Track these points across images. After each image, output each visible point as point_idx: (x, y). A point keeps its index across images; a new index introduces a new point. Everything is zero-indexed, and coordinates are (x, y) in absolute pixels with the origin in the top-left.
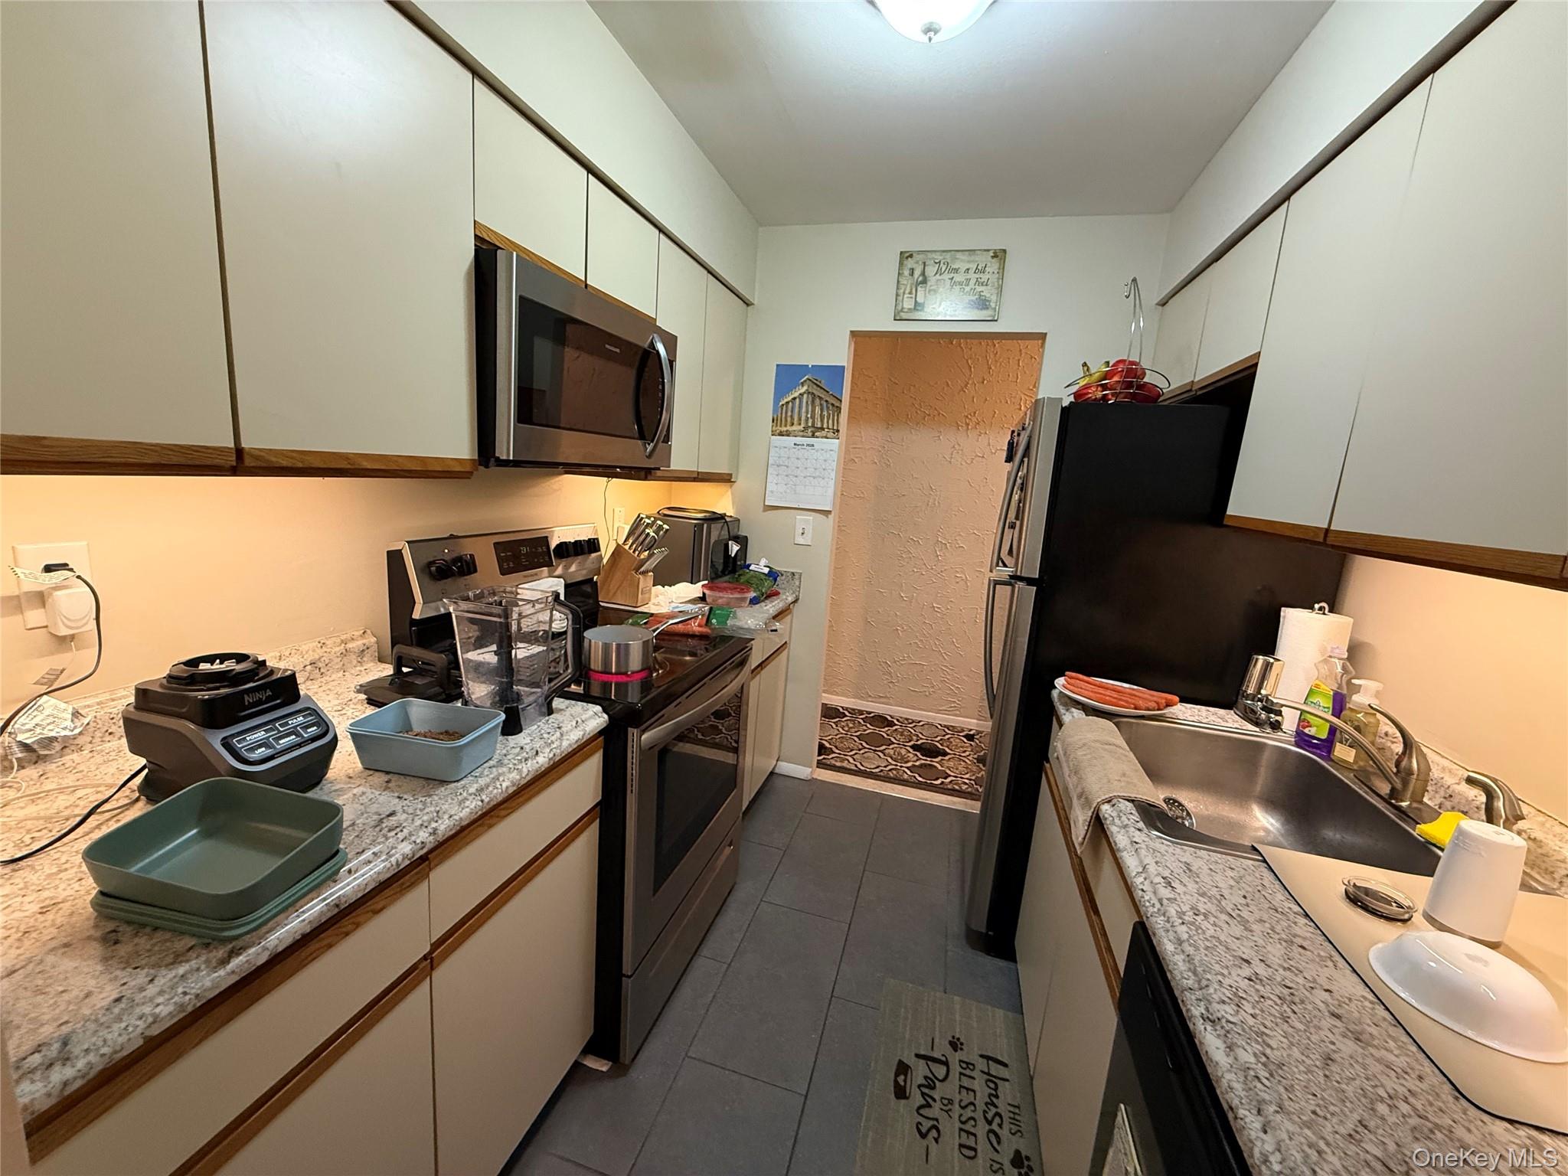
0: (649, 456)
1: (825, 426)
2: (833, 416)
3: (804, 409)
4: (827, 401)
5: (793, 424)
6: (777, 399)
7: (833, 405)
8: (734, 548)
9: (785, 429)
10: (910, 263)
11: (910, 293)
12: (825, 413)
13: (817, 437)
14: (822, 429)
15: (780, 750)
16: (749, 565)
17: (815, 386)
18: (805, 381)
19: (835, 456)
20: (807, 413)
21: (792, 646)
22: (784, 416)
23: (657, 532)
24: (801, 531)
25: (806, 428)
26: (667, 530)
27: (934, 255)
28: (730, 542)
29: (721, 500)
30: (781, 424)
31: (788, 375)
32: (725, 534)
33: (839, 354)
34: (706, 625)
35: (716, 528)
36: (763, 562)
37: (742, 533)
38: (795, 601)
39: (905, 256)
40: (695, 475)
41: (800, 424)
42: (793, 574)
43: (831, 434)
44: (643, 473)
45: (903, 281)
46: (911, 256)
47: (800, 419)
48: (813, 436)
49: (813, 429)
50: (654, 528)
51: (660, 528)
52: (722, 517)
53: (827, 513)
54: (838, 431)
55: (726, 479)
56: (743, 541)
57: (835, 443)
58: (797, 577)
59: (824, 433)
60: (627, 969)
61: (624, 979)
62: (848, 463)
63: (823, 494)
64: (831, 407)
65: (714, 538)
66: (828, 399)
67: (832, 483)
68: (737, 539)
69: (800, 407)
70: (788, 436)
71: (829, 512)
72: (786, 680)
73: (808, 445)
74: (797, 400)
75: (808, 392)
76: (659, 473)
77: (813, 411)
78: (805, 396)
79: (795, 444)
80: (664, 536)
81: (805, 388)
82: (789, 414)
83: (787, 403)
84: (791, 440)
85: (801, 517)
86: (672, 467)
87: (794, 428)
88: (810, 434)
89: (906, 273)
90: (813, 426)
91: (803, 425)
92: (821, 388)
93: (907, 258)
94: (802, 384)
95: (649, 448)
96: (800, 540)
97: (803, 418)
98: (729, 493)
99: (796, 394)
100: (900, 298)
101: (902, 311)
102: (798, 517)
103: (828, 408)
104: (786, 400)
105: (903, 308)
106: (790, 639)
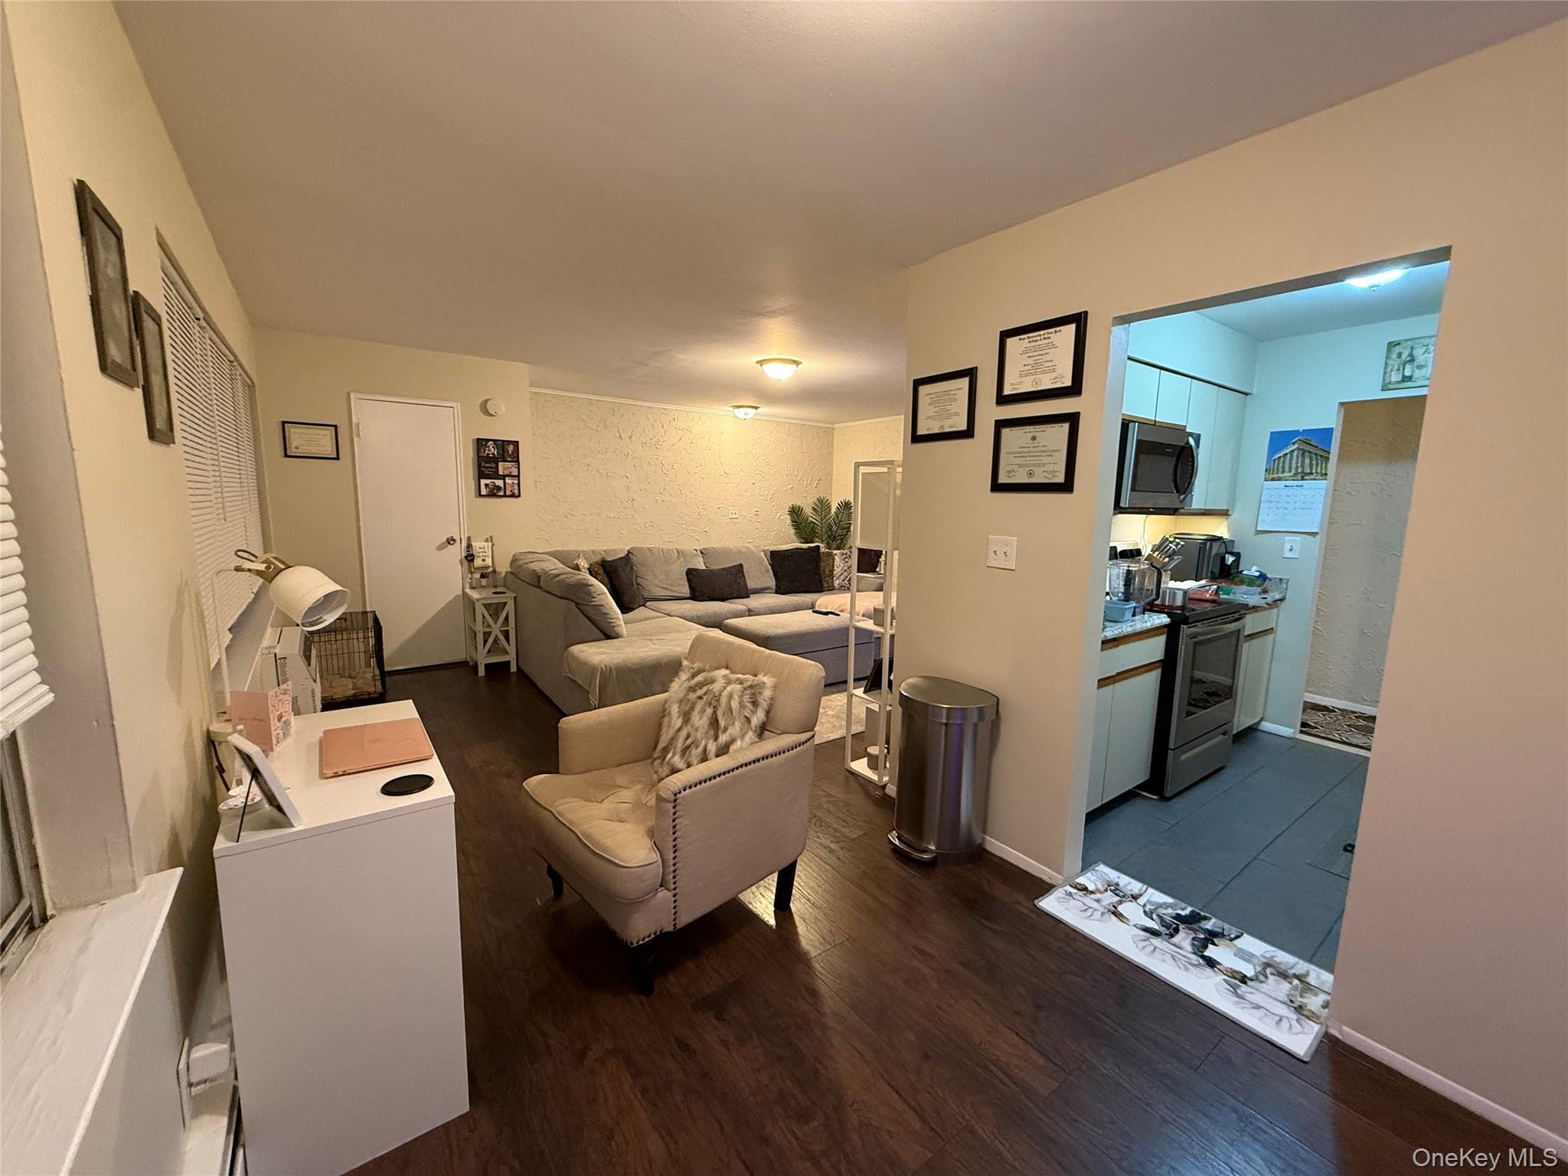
0: (1181, 502)
1: (1314, 471)
2: (1322, 464)
3: (1294, 461)
4: (1316, 454)
5: (1283, 472)
6: (1270, 455)
7: (1321, 456)
8: (1230, 559)
9: (1277, 476)
10: (1397, 349)
11: (1398, 370)
12: (1314, 462)
13: (1306, 480)
14: (1311, 474)
15: (1265, 709)
16: (1242, 571)
17: (1305, 444)
18: (1296, 441)
19: (1323, 493)
20: (1297, 463)
21: (1279, 631)
22: (1276, 467)
23: (1176, 546)
24: (1290, 548)
25: (1296, 474)
26: (1182, 546)
27: (1423, 340)
28: (1227, 555)
29: (1219, 528)
30: (1273, 472)
31: (1279, 440)
32: (1223, 550)
33: (1329, 418)
34: (1216, 594)
35: (1216, 546)
36: (1255, 568)
37: (1236, 550)
38: (1281, 600)
39: (1391, 345)
40: (1203, 511)
41: (1290, 472)
42: (1281, 580)
43: (1320, 477)
44: (1173, 511)
45: (1391, 362)
46: (1399, 344)
47: (1290, 468)
48: (1303, 479)
49: (1302, 474)
50: (1175, 543)
51: (1178, 544)
52: (1221, 538)
53: (1313, 534)
54: (1326, 474)
55: (1224, 513)
56: (1238, 555)
57: (1322, 484)
58: (1284, 581)
59: (1312, 477)
60: (1171, 745)
61: (1169, 751)
62: (1336, 498)
63: (1313, 520)
64: (1319, 458)
65: (1214, 552)
66: (1318, 452)
67: (1319, 513)
68: (1232, 554)
69: (1291, 460)
70: (1279, 480)
71: (1316, 533)
72: (1272, 660)
73: (1297, 486)
74: (1289, 455)
75: (1298, 449)
76: (1182, 511)
77: (1303, 462)
78: (1296, 452)
79: (1286, 486)
80: (1180, 548)
81: (1296, 446)
82: (1281, 465)
83: (1280, 457)
84: (1284, 483)
85: (1288, 538)
86: (1193, 507)
87: (1286, 474)
88: (1300, 478)
89: (1394, 356)
90: (1303, 472)
91: (1293, 471)
92: (1311, 445)
93: (1394, 346)
94: (1294, 444)
95: (1182, 497)
96: (1288, 554)
97: (1294, 466)
98: (1226, 523)
99: (1288, 451)
100: (1388, 375)
101: (1389, 383)
102: (1286, 538)
103: (1317, 459)
104: (1279, 456)
105: (1390, 381)
106: (1276, 626)
